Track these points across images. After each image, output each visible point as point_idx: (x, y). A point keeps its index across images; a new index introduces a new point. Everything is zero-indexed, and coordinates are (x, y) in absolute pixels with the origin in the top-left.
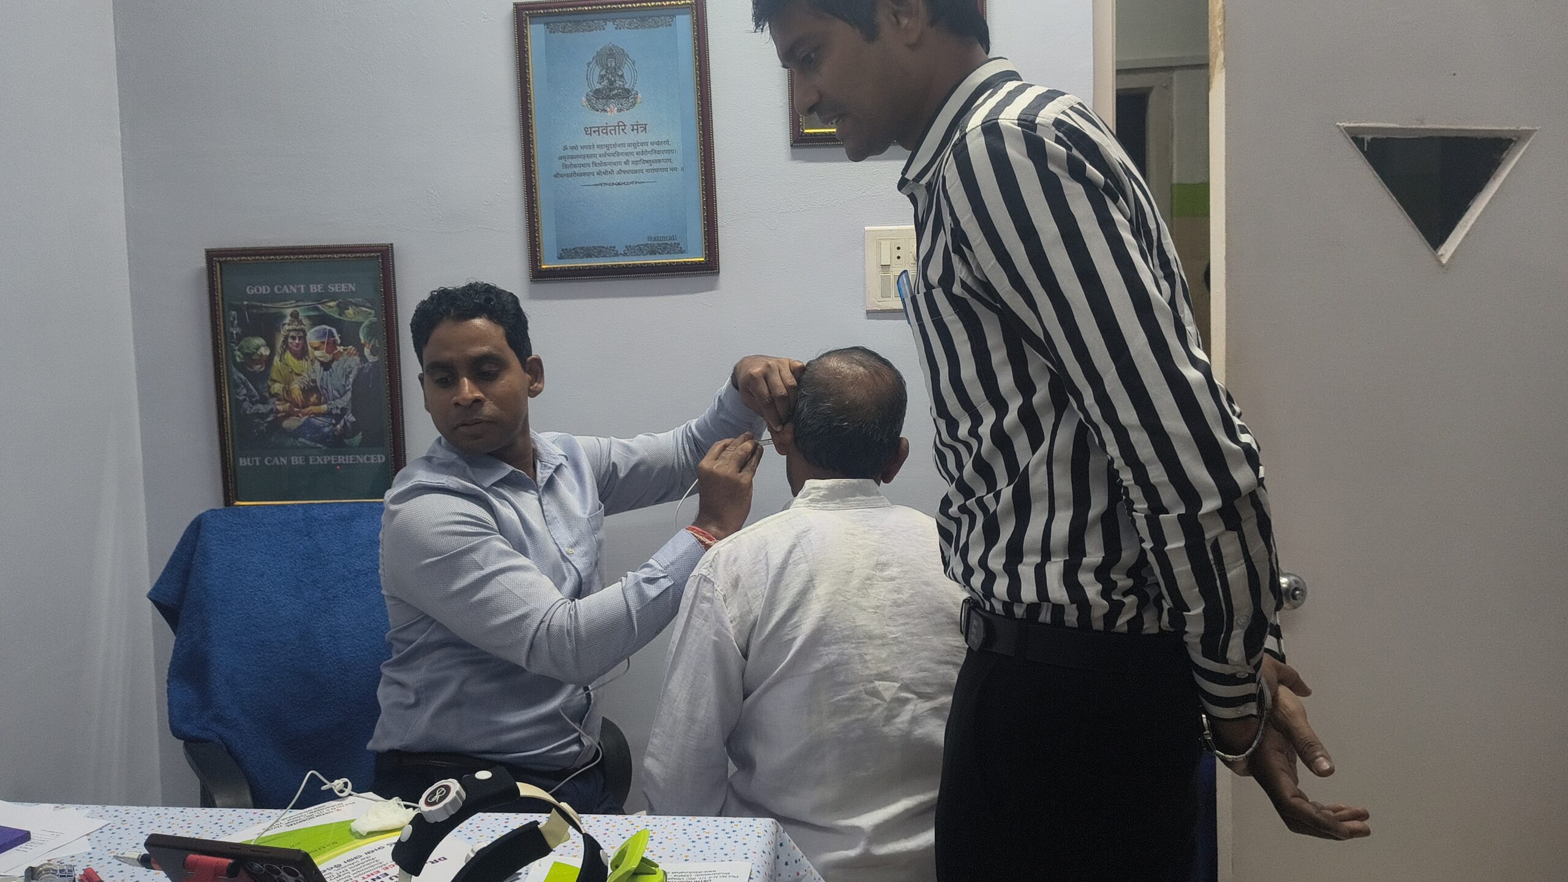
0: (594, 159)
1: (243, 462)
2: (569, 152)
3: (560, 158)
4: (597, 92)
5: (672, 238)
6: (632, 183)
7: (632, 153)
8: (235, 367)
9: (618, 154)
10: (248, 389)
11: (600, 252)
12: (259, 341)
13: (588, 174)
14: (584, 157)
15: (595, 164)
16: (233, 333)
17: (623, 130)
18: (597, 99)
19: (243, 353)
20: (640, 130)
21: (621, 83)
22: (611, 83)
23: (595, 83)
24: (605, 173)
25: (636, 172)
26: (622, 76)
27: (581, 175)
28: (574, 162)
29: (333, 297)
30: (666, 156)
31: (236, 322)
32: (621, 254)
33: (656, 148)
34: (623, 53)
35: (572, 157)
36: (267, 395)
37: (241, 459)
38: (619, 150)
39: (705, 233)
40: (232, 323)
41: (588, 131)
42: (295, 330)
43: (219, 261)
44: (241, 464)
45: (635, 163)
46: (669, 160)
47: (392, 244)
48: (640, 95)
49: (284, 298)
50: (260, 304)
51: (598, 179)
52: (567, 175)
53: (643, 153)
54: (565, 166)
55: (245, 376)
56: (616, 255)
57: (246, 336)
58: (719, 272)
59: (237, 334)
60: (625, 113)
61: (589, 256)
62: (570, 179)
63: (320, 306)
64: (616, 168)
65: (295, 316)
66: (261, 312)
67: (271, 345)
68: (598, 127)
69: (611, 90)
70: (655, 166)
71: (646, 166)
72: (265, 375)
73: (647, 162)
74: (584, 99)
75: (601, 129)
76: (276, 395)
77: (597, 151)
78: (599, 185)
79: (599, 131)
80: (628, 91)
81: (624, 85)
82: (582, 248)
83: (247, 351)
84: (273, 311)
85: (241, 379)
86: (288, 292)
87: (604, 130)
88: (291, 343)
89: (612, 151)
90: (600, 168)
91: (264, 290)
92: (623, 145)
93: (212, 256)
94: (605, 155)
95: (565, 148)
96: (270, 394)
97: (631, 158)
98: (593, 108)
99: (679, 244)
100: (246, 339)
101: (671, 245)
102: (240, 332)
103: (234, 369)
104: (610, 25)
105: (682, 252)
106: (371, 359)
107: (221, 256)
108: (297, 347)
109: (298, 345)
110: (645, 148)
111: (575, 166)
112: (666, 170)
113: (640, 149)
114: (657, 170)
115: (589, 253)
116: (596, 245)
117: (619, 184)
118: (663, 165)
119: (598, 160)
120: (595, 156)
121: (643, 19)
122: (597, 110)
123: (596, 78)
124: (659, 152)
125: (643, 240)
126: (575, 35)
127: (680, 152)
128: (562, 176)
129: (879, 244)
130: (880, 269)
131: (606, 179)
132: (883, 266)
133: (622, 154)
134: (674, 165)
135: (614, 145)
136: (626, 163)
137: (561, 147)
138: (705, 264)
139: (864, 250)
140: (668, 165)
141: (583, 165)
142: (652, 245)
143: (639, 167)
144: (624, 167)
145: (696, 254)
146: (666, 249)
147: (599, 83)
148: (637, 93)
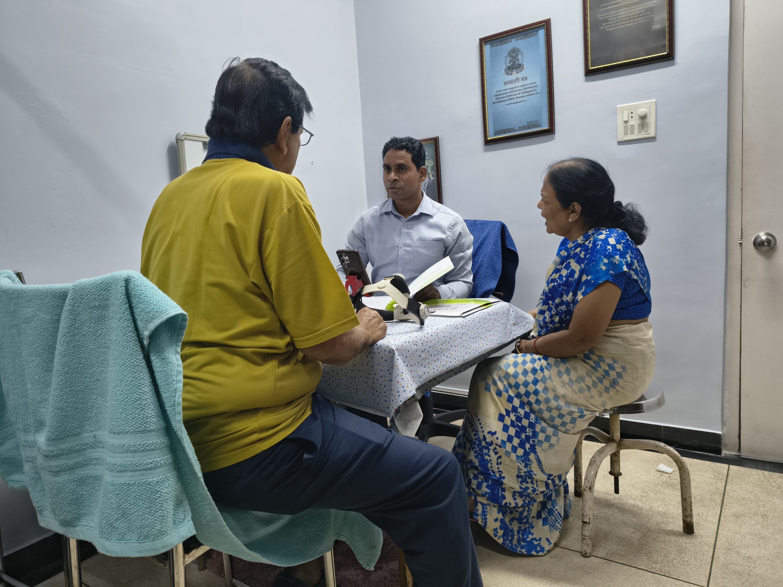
2: (498, 93)
3: (495, 96)
4: (509, 67)
5: (537, 121)
6: (521, 101)
7: (521, 90)
9: (516, 91)
11: (509, 130)
13: (505, 100)
14: (504, 94)
15: (508, 96)
17: (518, 81)
20: (524, 80)
21: (517, 62)
22: (514, 63)
23: (508, 64)
24: (511, 99)
25: (523, 97)
26: (518, 59)
27: (502, 101)
28: (500, 96)
30: (534, 88)
32: (517, 130)
33: (531, 86)
34: (518, 50)
35: (499, 95)
38: (517, 89)
39: (549, 117)
41: (505, 84)
45: (522, 93)
46: (536, 90)
47: (438, 137)
48: (525, 66)
51: (508, 102)
52: (497, 102)
53: (525, 89)
54: (497, 99)
56: (515, 131)
58: (554, 133)
60: (520, 74)
62: (499, 103)
64: (515, 97)
68: (509, 81)
69: (514, 65)
70: (530, 93)
71: (527, 94)
73: (527, 92)
74: (504, 71)
77: (509, 91)
78: (509, 104)
79: (509, 83)
80: (520, 65)
81: (519, 63)
82: (503, 130)
87: (511, 82)
89: (514, 90)
90: (510, 97)
92: (518, 87)
94: (511, 92)
95: (497, 92)
97: (521, 92)
98: (507, 74)
99: (539, 123)
101: (536, 124)
104: (514, 40)
105: (540, 126)
106: (432, 178)
110: (527, 86)
111: (500, 98)
112: (534, 94)
113: (524, 87)
114: (531, 95)
115: (505, 132)
116: (508, 128)
117: (516, 103)
118: (533, 92)
119: (508, 95)
120: (508, 93)
121: (526, 34)
122: (509, 75)
123: (508, 62)
124: (531, 87)
125: (525, 124)
126: (501, 46)
127: (540, 86)
128: (496, 103)
129: (623, 112)
130: (623, 123)
131: (511, 101)
132: (625, 121)
133: (518, 90)
134: (537, 92)
135: (515, 88)
136: (519, 94)
137: (495, 92)
138: (549, 130)
139: (616, 116)
140: (535, 92)
141: (503, 97)
142: (528, 125)
143: (524, 94)
144: (518, 96)
145: (545, 127)
146: (534, 126)
147: (510, 64)
148: (523, 65)
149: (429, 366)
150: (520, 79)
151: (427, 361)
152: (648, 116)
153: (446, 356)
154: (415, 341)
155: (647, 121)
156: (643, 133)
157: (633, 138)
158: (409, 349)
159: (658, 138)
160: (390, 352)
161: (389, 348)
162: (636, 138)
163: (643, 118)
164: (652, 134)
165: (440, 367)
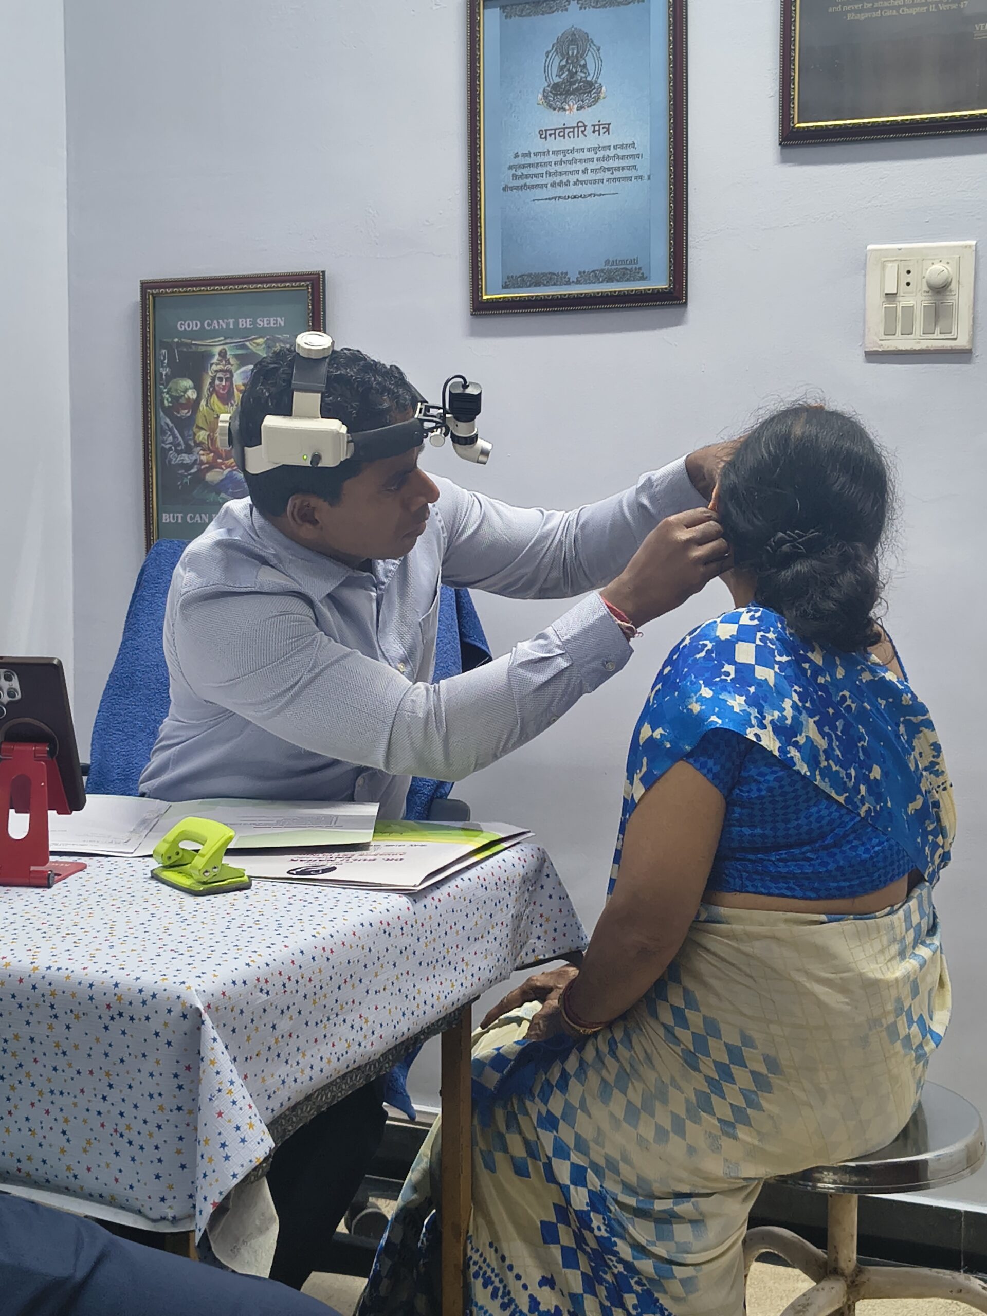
0: (549, 168)
1: (166, 518)
2: (522, 161)
3: (510, 168)
4: (556, 86)
5: (634, 261)
6: (590, 195)
7: (592, 160)
8: (163, 411)
9: (574, 161)
10: (175, 437)
11: (550, 279)
12: (188, 383)
13: (541, 186)
14: (538, 165)
15: (549, 174)
16: (162, 374)
17: (583, 132)
18: (556, 95)
19: (171, 396)
20: (602, 131)
21: (583, 75)
22: (572, 75)
23: (554, 76)
24: (560, 184)
26: (585, 66)
27: (531, 187)
28: (525, 171)
29: (261, 333)
30: (631, 162)
31: (166, 361)
32: (573, 282)
33: (620, 152)
35: (524, 166)
36: (192, 444)
37: (164, 515)
38: (577, 156)
39: (670, 255)
40: (163, 363)
41: (544, 134)
42: (221, 371)
43: (152, 294)
44: (164, 521)
45: (594, 171)
46: (635, 167)
47: (324, 272)
48: (604, 89)
49: (214, 334)
50: (189, 341)
51: (551, 192)
52: (517, 188)
53: (604, 159)
54: (515, 177)
55: (172, 422)
56: (568, 283)
57: (175, 378)
58: (686, 303)
59: (166, 374)
61: (537, 284)
62: (520, 192)
63: (248, 344)
64: (572, 178)
65: (223, 354)
66: (190, 350)
67: (198, 387)
68: (555, 130)
70: (617, 174)
71: (607, 175)
72: (191, 421)
73: (609, 169)
74: (540, 96)
75: (557, 131)
76: (199, 444)
77: (553, 158)
78: (552, 198)
79: (555, 134)
80: (590, 84)
81: (586, 77)
82: (529, 275)
83: (174, 394)
84: (203, 349)
85: (168, 425)
86: (217, 327)
87: (561, 132)
88: (218, 385)
89: (569, 157)
90: (555, 179)
91: (195, 325)
92: (582, 150)
93: (146, 286)
94: (561, 162)
95: (516, 156)
96: (195, 442)
97: (590, 166)
98: (550, 106)
99: (640, 269)
100: (175, 380)
101: (631, 270)
102: (169, 373)
103: (162, 414)
104: (573, 6)
105: (643, 278)
107: (155, 288)
108: (223, 390)
109: (224, 388)
110: (607, 153)
111: (527, 176)
112: (630, 179)
113: (600, 154)
114: (619, 179)
115: (537, 281)
116: (546, 271)
117: (575, 197)
118: (626, 173)
119: (552, 169)
120: (549, 164)
122: (554, 109)
123: (555, 70)
124: (623, 157)
125: (598, 265)
126: (534, 19)
127: (647, 156)
128: (512, 188)
129: (883, 268)
130: (884, 299)
131: (560, 191)
132: (886, 294)
133: (580, 161)
134: (639, 173)
135: (572, 151)
136: (585, 171)
137: (512, 155)
138: (670, 292)
139: (865, 275)
140: (633, 173)
141: (536, 176)
142: (609, 271)
143: (599, 176)
144: (582, 177)
145: (659, 281)
146: (624, 275)
147: (560, 76)
148: (601, 87)
149: (299, 1057)
150: (589, 129)
151: (293, 1041)
152: (954, 286)
153: (349, 1023)
154: (262, 980)
155: (951, 300)
156: (937, 335)
157: (909, 348)
158: (243, 1005)
159: (977, 352)
160: (184, 1016)
161: (184, 1004)
162: (917, 347)
163: (940, 290)
164: (962, 342)
165: (329, 1061)
